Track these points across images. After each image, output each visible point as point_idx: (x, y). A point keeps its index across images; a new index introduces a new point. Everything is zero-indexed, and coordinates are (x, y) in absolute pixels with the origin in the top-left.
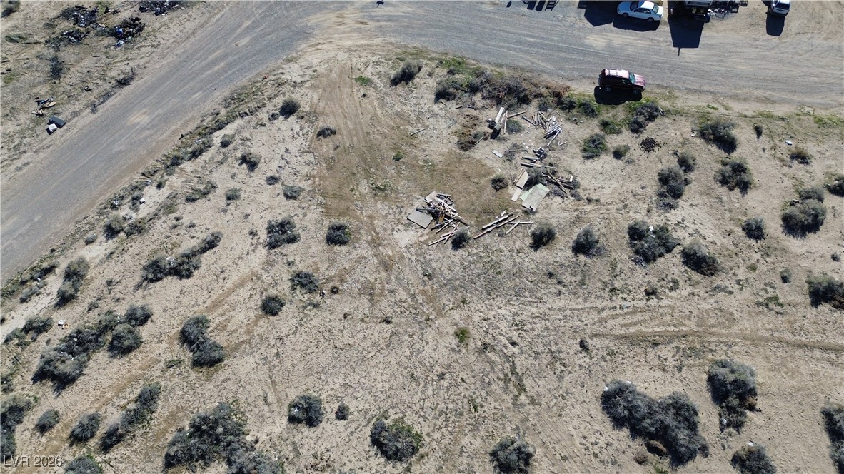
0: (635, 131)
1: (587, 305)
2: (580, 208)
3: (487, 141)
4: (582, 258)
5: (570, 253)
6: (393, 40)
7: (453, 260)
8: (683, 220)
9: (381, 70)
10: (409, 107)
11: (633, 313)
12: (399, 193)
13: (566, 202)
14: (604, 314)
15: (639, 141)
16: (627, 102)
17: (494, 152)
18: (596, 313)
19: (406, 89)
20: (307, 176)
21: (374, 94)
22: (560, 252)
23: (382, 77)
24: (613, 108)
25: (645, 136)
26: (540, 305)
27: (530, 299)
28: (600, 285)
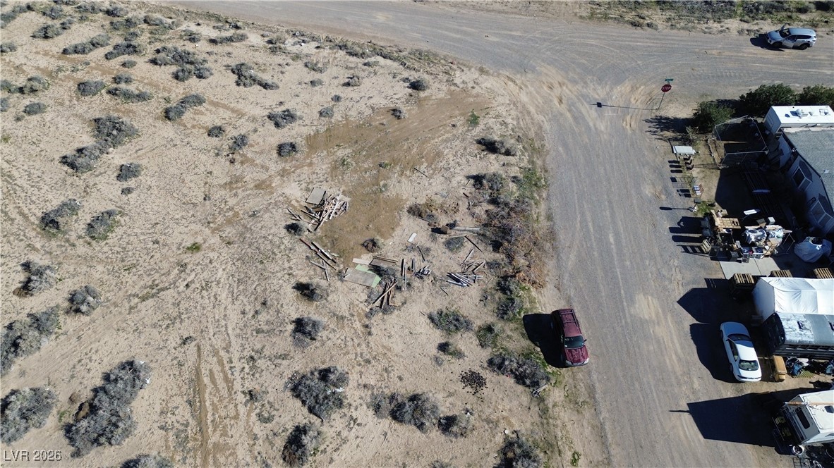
0: (491, 362)
1: (232, 338)
2: (356, 318)
3: (427, 226)
4: (291, 327)
5: (295, 316)
6: (547, 126)
7: (274, 228)
8: (358, 425)
9: (495, 129)
10: (451, 159)
11: (226, 379)
12: (342, 176)
13: (361, 305)
14: (222, 353)
15: (477, 369)
16: (539, 349)
17: (414, 235)
18: (224, 345)
19: (476, 152)
21: (460, 132)
22: (294, 308)
23: (485, 132)
24: (523, 335)
25: (487, 375)
26: (230, 300)
27: (235, 291)
28: (258, 347)
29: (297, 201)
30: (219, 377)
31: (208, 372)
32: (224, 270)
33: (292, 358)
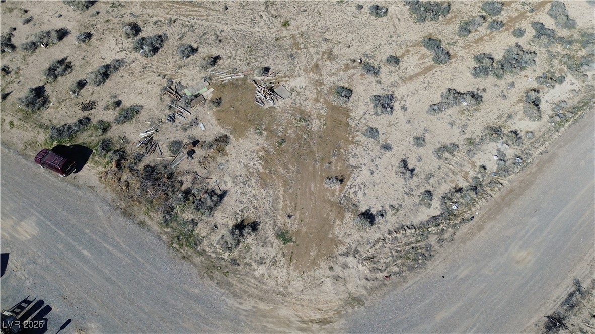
0: (88, 119)
1: (211, 23)
4: (195, 46)
5: (200, 50)
9: (261, 249)
11: (189, 15)
12: (291, 113)
14: (205, 17)
15: (93, 111)
17: (203, 129)
18: (209, 19)
20: (358, 145)
22: (205, 51)
25: (85, 114)
26: (236, 28)
27: (239, 32)
28: (196, 31)
29: (287, 81)
30: (194, 13)
31: (199, 10)
32: (259, 32)
33: (177, 41)
